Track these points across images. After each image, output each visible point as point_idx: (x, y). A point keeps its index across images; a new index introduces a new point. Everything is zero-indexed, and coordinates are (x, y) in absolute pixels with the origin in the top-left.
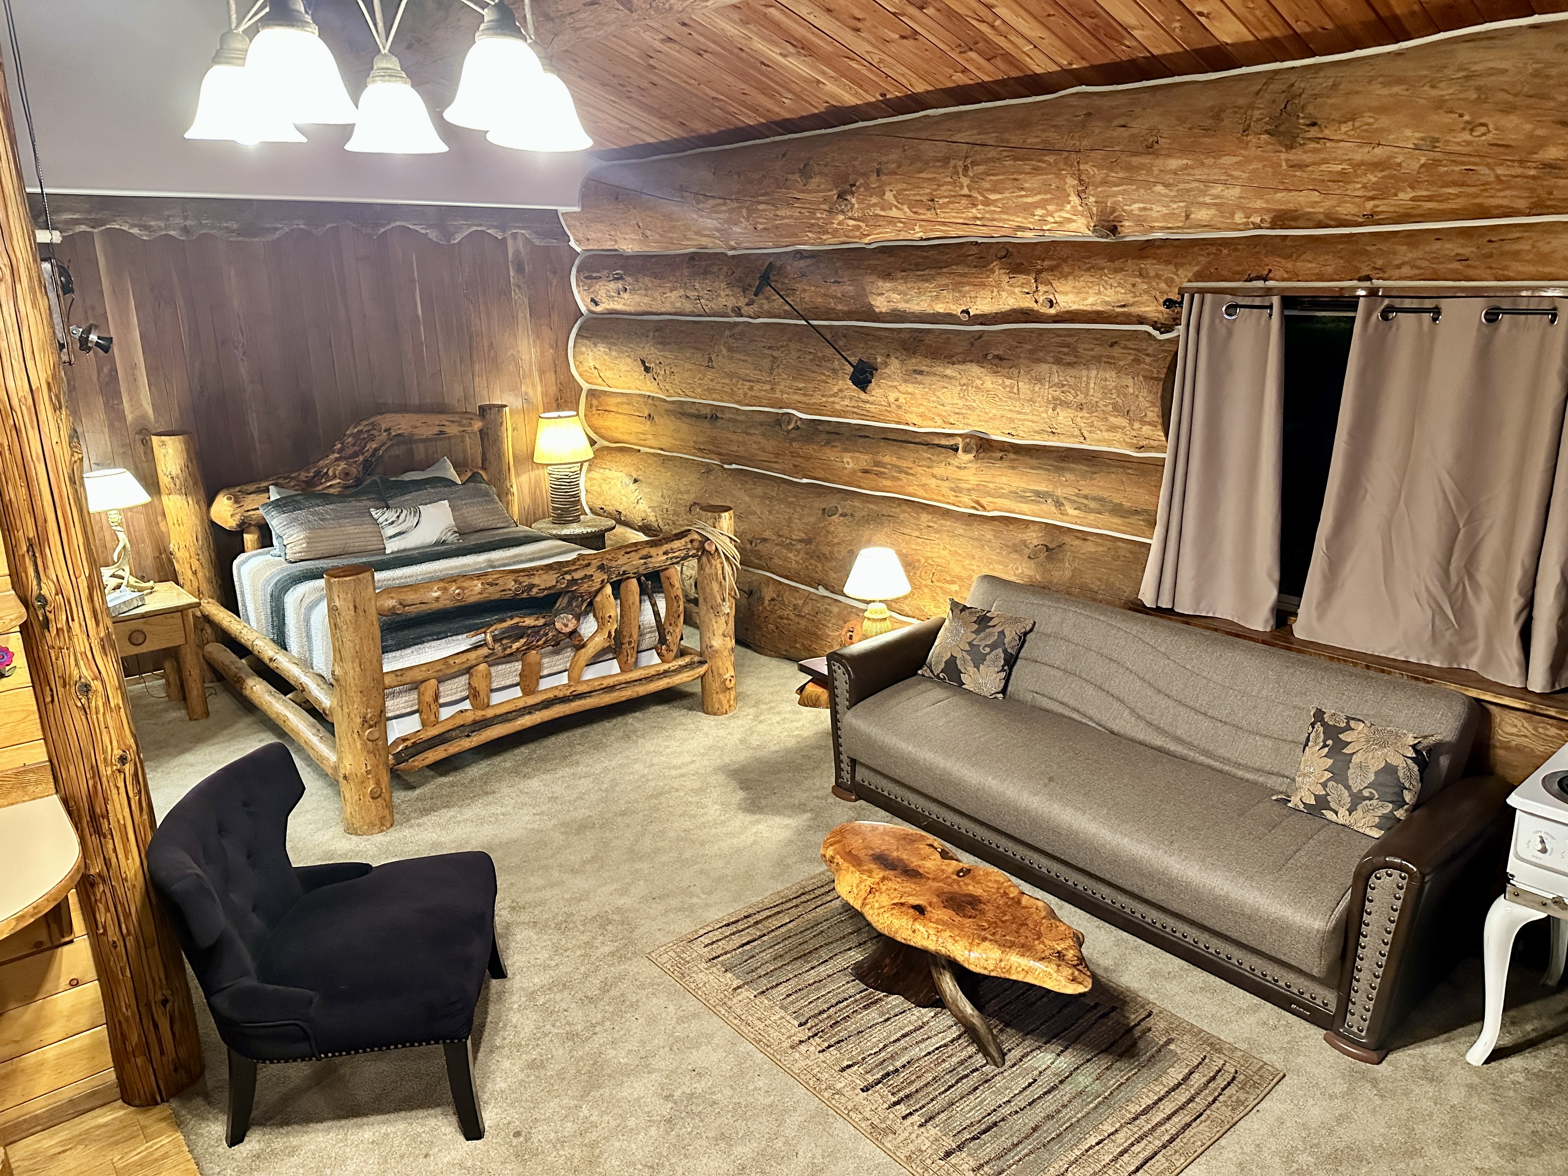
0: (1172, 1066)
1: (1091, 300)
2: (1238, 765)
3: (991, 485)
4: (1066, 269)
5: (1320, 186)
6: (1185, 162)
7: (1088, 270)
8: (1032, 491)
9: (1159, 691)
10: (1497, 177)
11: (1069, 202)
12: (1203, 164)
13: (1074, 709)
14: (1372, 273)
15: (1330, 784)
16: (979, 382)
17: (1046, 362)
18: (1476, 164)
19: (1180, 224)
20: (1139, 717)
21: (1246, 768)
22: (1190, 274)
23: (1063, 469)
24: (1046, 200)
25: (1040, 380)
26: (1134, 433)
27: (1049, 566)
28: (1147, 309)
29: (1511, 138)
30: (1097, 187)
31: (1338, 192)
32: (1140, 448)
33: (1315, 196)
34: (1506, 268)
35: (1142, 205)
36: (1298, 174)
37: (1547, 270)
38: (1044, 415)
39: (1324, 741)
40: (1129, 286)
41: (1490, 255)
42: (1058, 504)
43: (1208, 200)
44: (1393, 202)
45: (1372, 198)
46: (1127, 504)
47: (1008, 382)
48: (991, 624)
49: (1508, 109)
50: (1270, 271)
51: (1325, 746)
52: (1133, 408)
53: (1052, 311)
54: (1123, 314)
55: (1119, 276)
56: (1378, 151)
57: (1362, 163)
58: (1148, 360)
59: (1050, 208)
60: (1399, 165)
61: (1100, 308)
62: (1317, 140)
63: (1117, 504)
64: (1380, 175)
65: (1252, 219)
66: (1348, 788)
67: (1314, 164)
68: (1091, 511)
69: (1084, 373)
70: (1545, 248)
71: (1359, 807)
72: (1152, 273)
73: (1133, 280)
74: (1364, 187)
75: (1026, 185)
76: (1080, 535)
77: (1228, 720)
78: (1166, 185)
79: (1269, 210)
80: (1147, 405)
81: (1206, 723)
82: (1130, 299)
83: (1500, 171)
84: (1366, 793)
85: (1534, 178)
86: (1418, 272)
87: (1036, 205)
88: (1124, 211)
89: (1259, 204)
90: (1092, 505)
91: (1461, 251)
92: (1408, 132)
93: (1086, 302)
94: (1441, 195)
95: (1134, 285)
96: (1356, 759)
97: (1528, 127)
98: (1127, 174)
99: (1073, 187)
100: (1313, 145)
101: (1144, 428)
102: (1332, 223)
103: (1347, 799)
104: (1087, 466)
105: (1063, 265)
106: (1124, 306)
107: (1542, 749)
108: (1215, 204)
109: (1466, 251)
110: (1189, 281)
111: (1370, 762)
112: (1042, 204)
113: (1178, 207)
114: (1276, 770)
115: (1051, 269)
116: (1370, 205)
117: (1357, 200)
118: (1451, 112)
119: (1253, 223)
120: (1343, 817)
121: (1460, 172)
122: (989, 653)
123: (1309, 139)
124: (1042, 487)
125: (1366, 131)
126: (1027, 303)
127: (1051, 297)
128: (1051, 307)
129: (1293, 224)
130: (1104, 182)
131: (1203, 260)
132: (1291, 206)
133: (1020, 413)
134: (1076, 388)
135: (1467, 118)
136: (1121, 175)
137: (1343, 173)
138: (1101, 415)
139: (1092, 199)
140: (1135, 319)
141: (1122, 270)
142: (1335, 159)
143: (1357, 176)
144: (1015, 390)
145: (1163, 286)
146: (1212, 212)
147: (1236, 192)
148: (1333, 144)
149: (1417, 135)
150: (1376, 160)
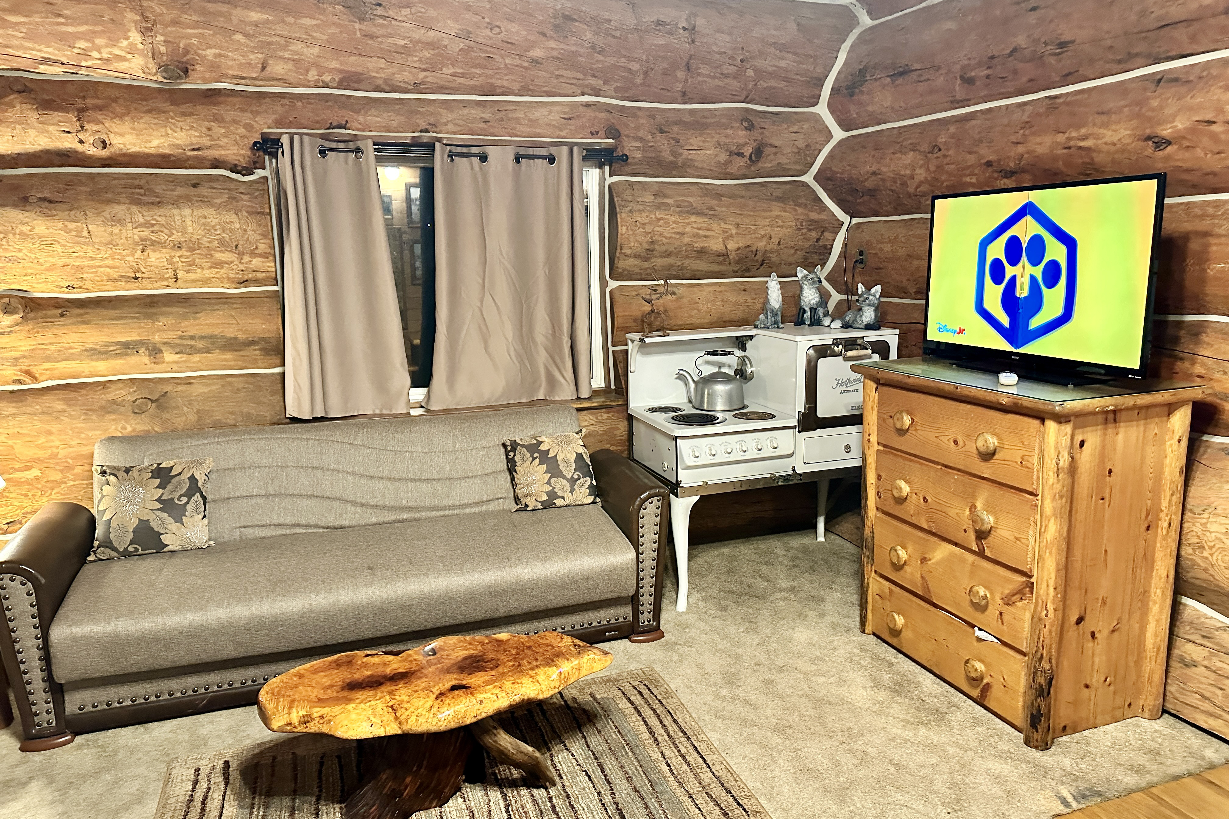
0: (617, 704)
1: (156, 143)
2: (462, 506)
3: (53, 348)
4: (119, 110)
5: (388, 55)
6: (266, 16)
7: (149, 111)
8: (117, 343)
9: (371, 477)
10: (506, 65)
11: (128, 38)
12: (283, 22)
13: (294, 525)
14: (429, 128)
15: (553, 480)
16: (25, 228)
17: (119, 203)
18: (494, 54)
19: (254, 75)
20: (362, 505)
21: (468, 505)
22: (270, 121)
23: (155, 314)
24: (95, 32)
25: (117, 221)
26: (242, 267)
27: (166, 415)
28: (228, 152)
29: (514, 39)
30: (167, 26)
31: (400, 62)
32: (244, 283)
33: (382, 63)
34: (515, 129)
35: (217, 51)
36: (369, 42)
37: (538, 131)
38: (130, 258)
39: (532, 456)
40: (204, 130)
41: (502, 120)
42: (155, 351)
43: (287, 55)
44: (438, 75)
45: (425, 70)
46: (241, 336)
47: (72, 226)
48: (173, 473)
49: (511, 20)
50: (347, 122)
51: (534, 459)
52: (241, 242)
53: (105, 153)
54: (196, 157)
55: (189, 120)
56: (431, 33)
57: (419, 41)
58: (245, 197)
59: (99, 41)
60: (446, 47)
61: (167, 151)
62: (384, 17)
63: (231, 339)
64: (432, 52)
65: (323, 78)
66: (564, 477)
67: (383, 36)
68: (199, 351)
69: (176, 211)
70: (532, 117)
71: (576, 487)
72: (228, 119)
73: (208, 124)
74: (420, 60)
75: (67, 12)
76: (179, 381)
77: (441, 476)
78: (246, 35)
79: (340, 71)
80: (258, 237)
81: (423, 487)
82: (206, 141)
83: (508, 60)
84: (576, 477)
85: (526, 68)
86: (459, 128)
87: (79, 36)
88: (198, 55)
89: (334, 64)
90: (200, 344)
91: (482, 115)
92: (450, 23)
93: (148, 145)
94: (470, 74)
95: (209, 129)
96: (559, 458)
97: (524, 33)
98: (202, 19)
99: (135, 22)
100: (381, 21)
101: (254, 261)
102: (387, 88)
103: (567, 485)
104: (185, 307)
105: (113, 105)
106: (197, 149)
107: (602, 429)
108: (293, 60)
109: (487, 116)
110: (269, 127)
111: (569, 455)
112: (89, 37)
113: (256, 58)
114: (491, 497)
115: (100, 108)
116: (422, 75)
117: (414, 70)
118: (476, 14)
119: (323, 81)
120: (569, 499)
121: (484, 58)
122: (188, 502)
123: (378, 16)
124: (133, 337)
125: (420, 17)
126: (69, 143)
127: (104, 137)
128: (104, 148)
129: (356, 85)
130: (175, 23)
131: (280, 109)
132: (360, 70)
133: (93, 258)
134: (170, 228)
135: (487, 20)
136: (195, 18)
137: (405, 47)
138: (205, 251)
139: (160, 38)
140: (207, 163)
141: (191, 114)
142: (399, 35)
143: (415, 51)
144: (85, 233)
145: (242, 131)
146: (290, 66)
147: (316, 50)
148: (398, 23)
149: (458, 26)
150: (429, 40)
